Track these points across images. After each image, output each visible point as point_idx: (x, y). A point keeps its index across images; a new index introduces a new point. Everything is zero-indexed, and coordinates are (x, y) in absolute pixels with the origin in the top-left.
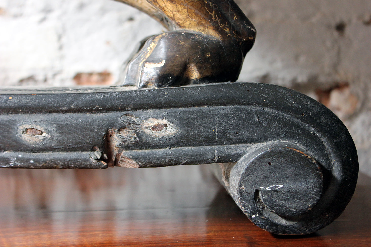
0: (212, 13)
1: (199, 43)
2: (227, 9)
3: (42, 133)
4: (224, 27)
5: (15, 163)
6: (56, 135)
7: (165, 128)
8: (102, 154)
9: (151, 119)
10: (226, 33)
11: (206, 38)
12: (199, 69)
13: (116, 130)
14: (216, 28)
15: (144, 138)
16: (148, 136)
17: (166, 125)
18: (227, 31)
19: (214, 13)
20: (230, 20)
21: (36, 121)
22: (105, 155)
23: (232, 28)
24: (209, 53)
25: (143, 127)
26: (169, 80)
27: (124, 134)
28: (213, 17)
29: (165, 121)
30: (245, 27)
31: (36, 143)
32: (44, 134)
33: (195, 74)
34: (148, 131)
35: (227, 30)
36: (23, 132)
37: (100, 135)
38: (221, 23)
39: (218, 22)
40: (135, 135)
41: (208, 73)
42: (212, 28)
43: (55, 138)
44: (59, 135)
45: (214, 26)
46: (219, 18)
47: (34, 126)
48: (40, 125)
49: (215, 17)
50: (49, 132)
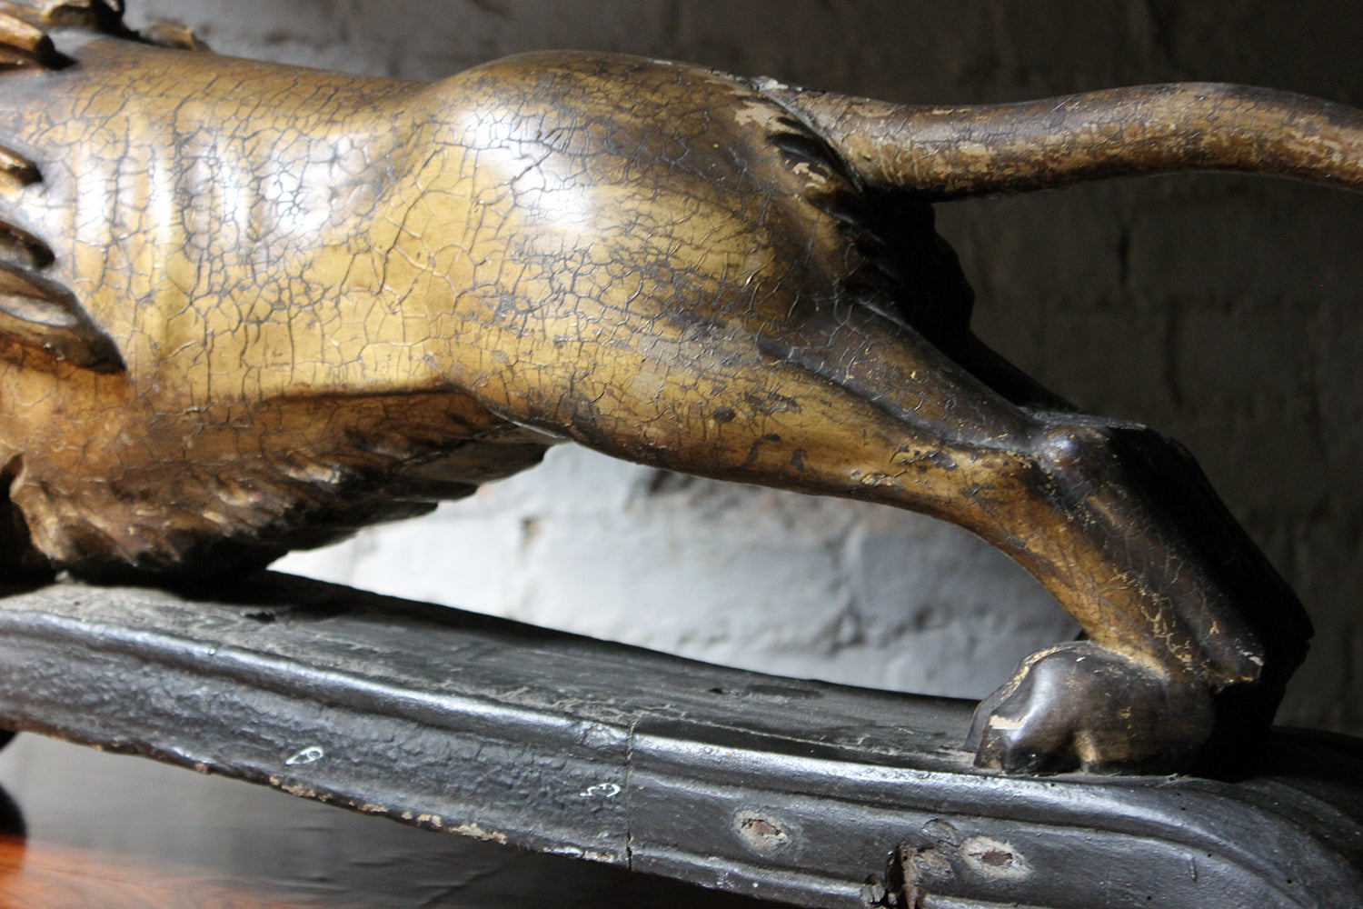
0: (1154, 617)
1: (1109, 684)
2: (1198, 607)
3: (778, 832)
4: (1178, 652)
5: (726, 884)
6: (802, 840)
7: (1008, 860)
8: (887, 893)
9: (982, 839)
10: (1183, 666)
11: (1133, 672)
12: (1099, 743)
13: (915, 850)
14: (1161, 654)
15: (966, 873)
16: (973, 873)
17: (1009, 856)
18: (1184, 660)
19: (1158, 617)
20: (1199, 636)
21: (767, 807)
22: (892, 897)
23: (1200, 653)
24: (1128, 709)
25: (965, 852)
26: (1030, 760)
27: (929, 858)
28: (1156, 626)
29: (1007, 848)
30: (1235, 652)
31: (765, 850)
32: (782, 835)
33: (1090, 754)
34: (975, 863)
35: (1187, 659)
36: (744, 824)
37: (883, 855)
38: (1174, 640)
39: (1165, 639)
40: (949, 868)
41: (1119, 753)
42: (1150, 651)
43: (800, 847)
44: (808, 841)
45: (1154, 648)
46: (1170, 629)
47: (764, 816)
48: (774, 816)
49: (1161, 627)
50: (789, 832)
